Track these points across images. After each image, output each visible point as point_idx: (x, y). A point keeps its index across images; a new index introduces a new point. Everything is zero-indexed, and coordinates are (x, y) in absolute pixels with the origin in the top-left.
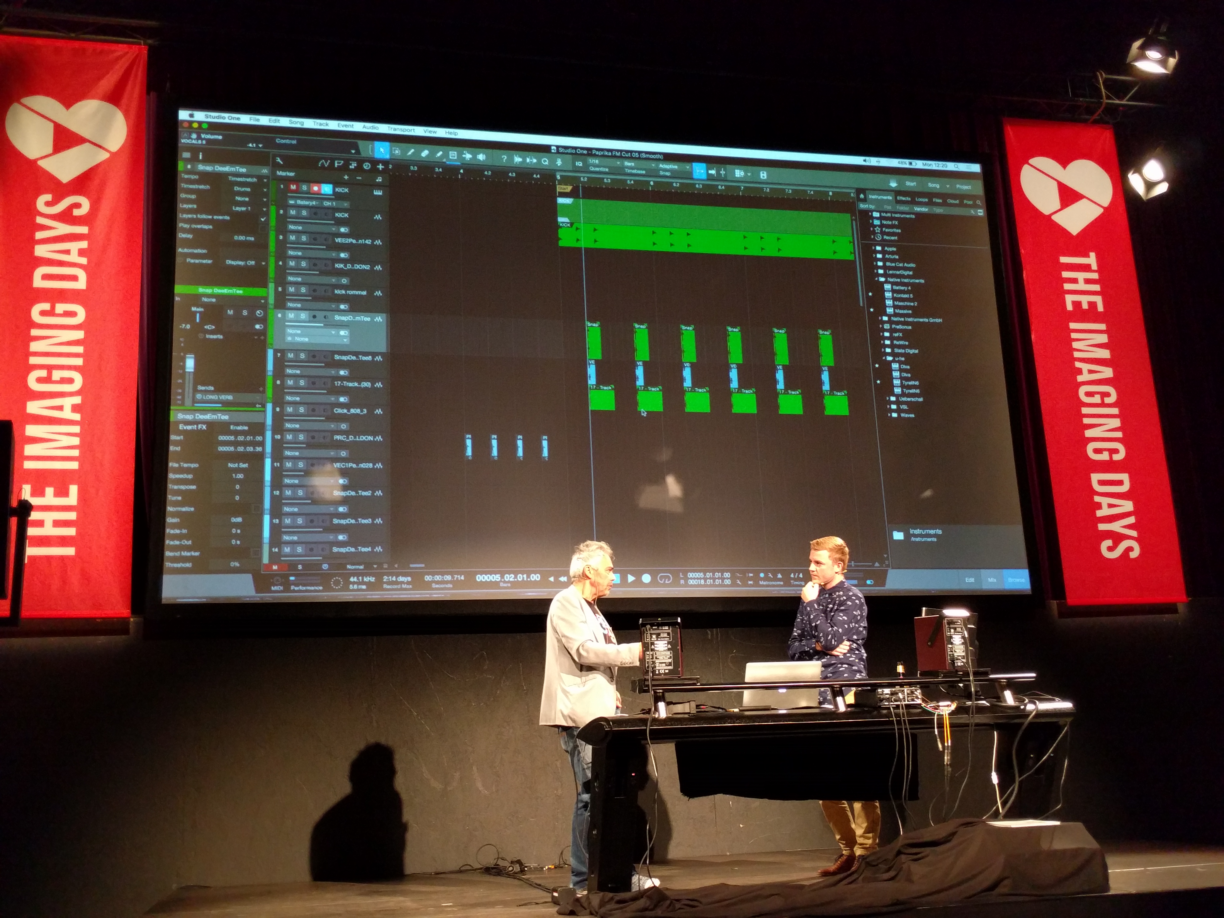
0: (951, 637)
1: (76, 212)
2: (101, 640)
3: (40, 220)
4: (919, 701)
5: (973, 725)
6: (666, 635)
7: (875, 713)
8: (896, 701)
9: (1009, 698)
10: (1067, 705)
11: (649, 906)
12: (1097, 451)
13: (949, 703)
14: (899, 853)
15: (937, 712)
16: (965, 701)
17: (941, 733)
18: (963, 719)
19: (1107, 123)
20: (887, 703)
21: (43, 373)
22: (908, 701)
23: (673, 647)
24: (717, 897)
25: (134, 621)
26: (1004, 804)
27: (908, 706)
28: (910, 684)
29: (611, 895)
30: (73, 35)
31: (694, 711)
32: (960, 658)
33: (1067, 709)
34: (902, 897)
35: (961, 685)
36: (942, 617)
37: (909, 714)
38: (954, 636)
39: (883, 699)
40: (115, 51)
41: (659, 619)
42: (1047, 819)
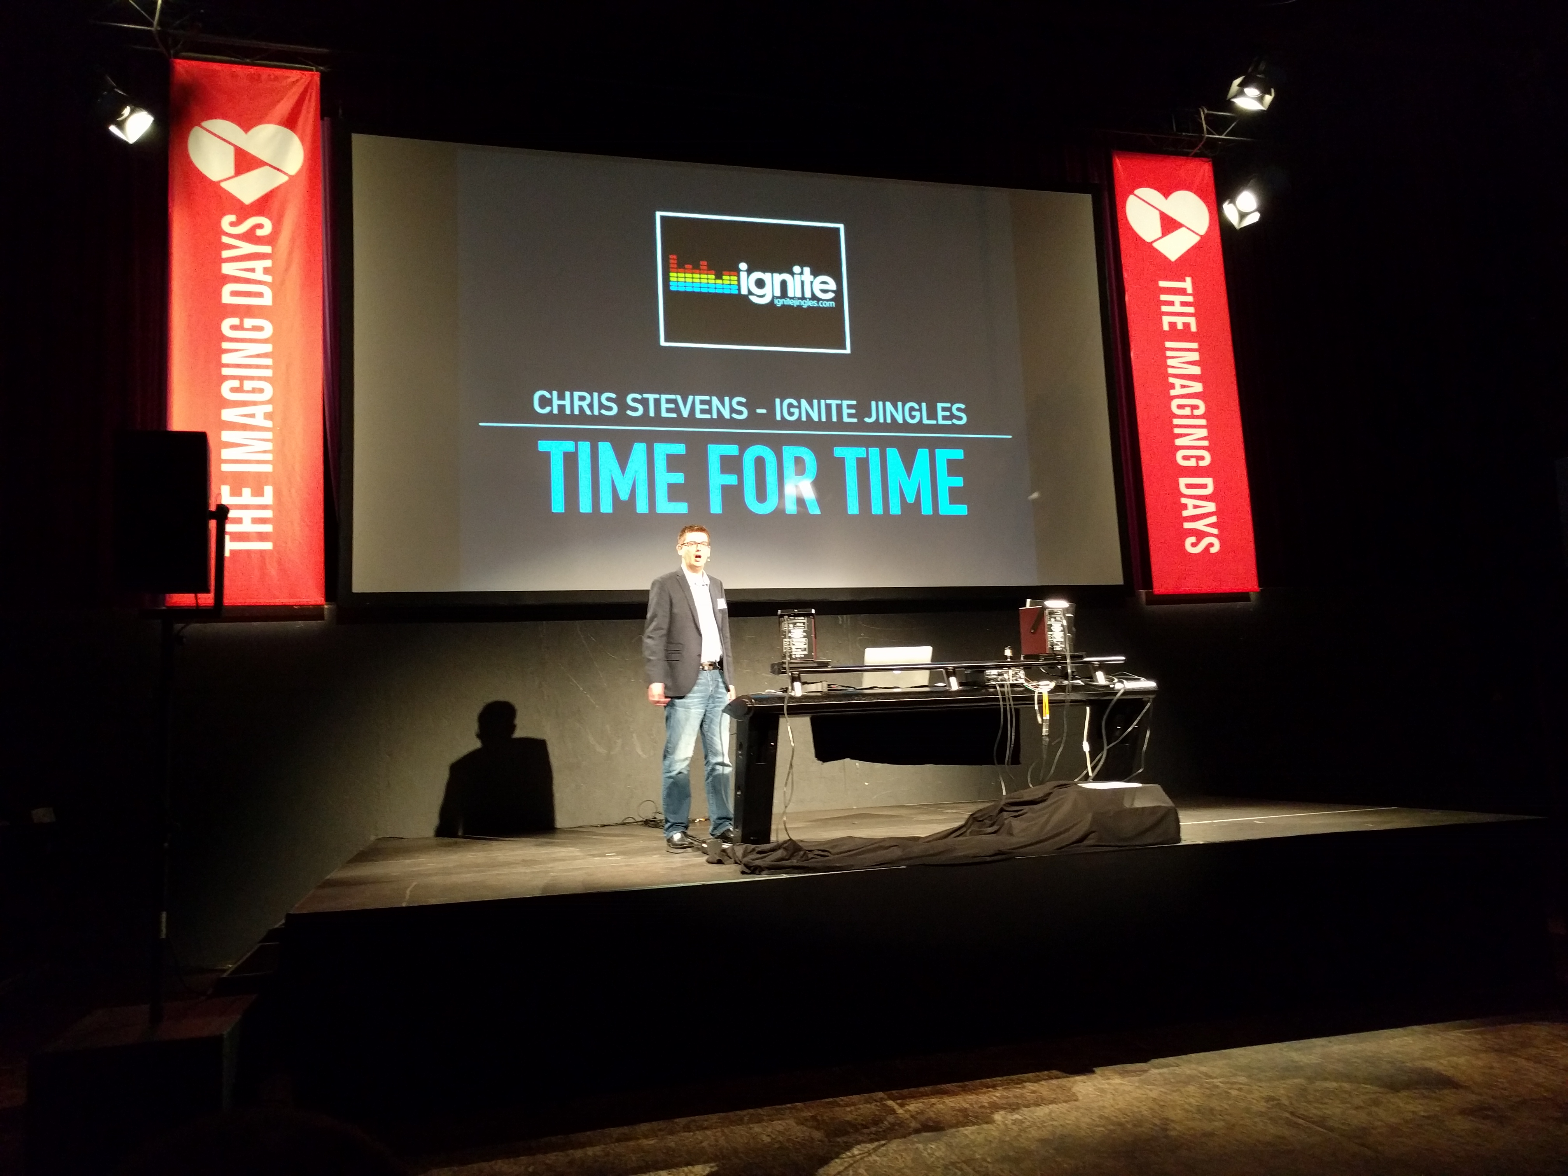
0: (1051, 626)
1: (259, 233)
2: (300, 624)
3: (225, 240)
4: (1022, 681)
5: (1069, 701)
6: (801, 625)
7: (984, 691)
8: (1002, 680)
9: (1100, 677)
10: (1151, 684)
11: (786, 856)
12: (1186, 458)
13: (1048, 682)
14: (1002, 810)
15: (1037, 690)
16: (1062, 680)
17: (1041, 709)
18: (1060, 696)
19: (1207, 156)
20: (994, 683)
21: (236, 384)
22: (1012, 681)
23: (808, 635)
24: (845, 848)
25: (328, 608)
26: (1093, 769)
27: (1012, 685)
28: (1015, 666)
29: (753, 846)
30: (247, 60)
31: (826, 690)
32: (1059, 643)
33: (1151, 687)
34: (1004, 848)
35: (1059, 667)
36: (1044, 608)
37: (1013, 692)
38: (1054, 624)
39: (991, 679)
40: (289, 77)
41: (796, 611)
42: (1130, 781)
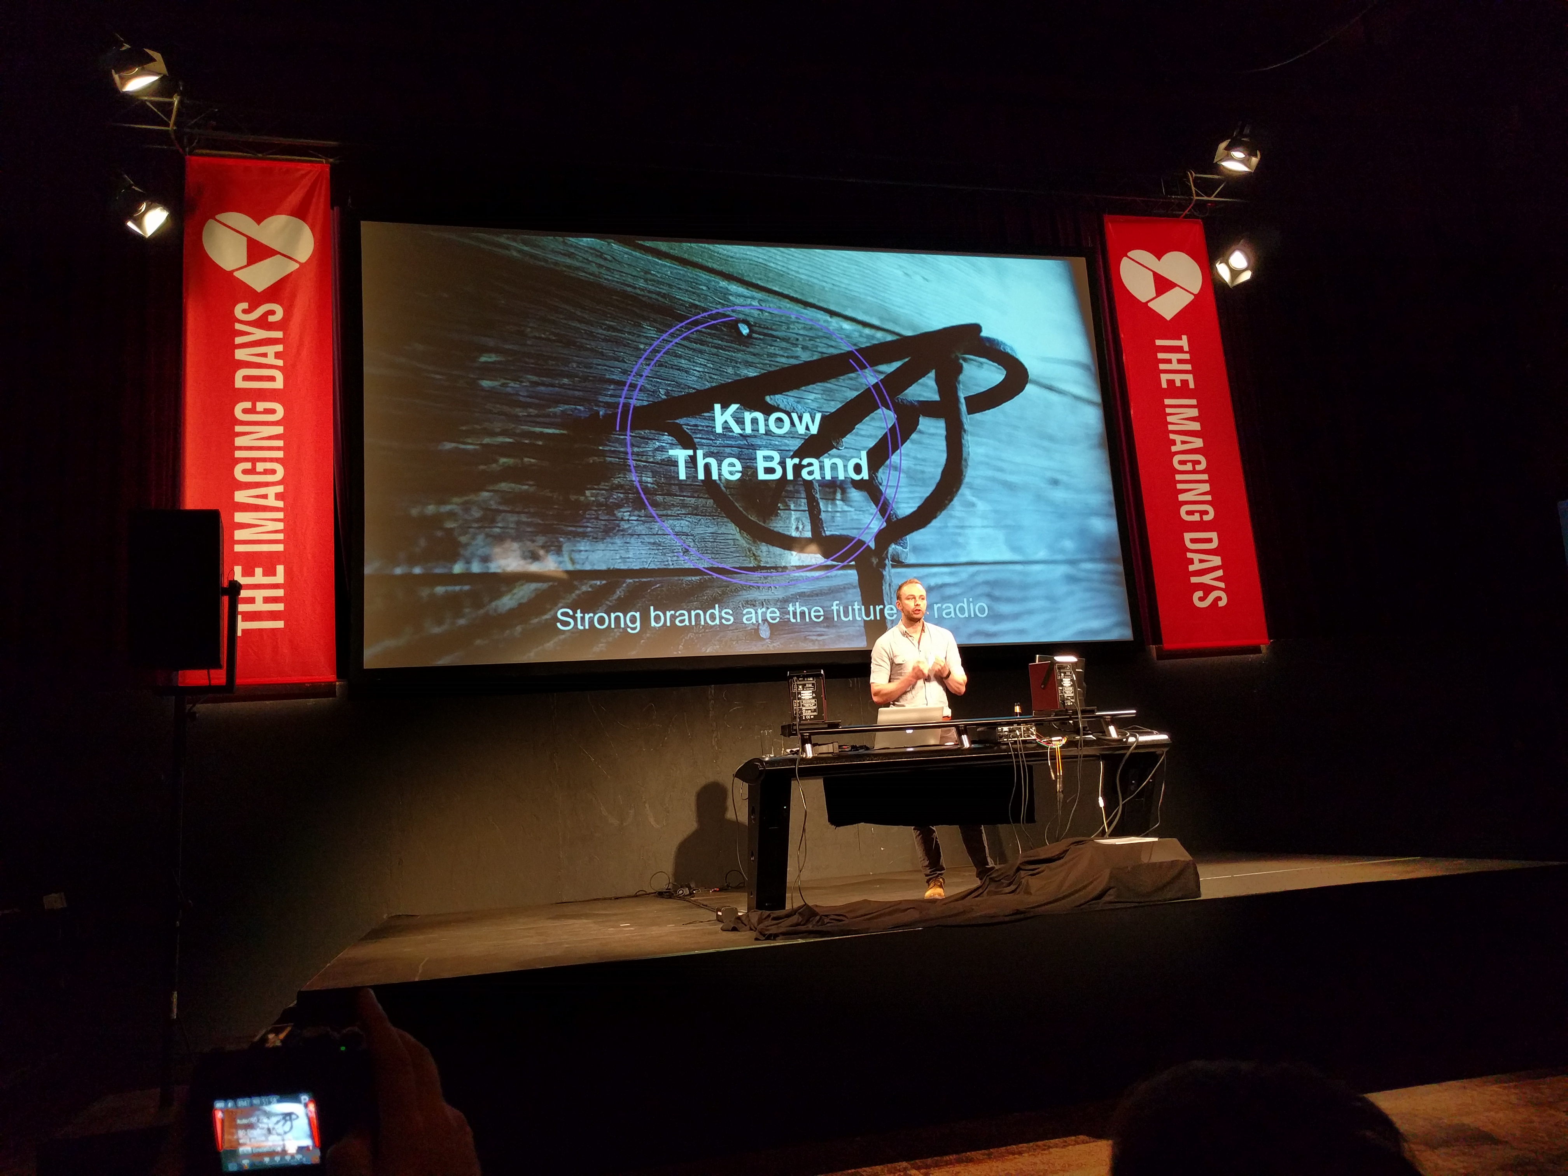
0: (1062, 680)
1: (271, 319)
2: (311, 702)
3: (238, 326)
4: (1034, 737)
5: (1082, 756)
6: (811, 685)
7: (996, 748)
8: (1014, 737)
9: (1113, 731)
10: (1164, 737)
11: (801, 921)
12: (1189, 513)
13: (1060, 738)
14: (1019, 869)
15: (1050, 746)
16: (1074, 735)
17: (1054, 765)
18: (1073, 751)
19: (1198, 218)
20: (1006, 740)
21: (248, 465)
22: (1024, 737)
23: (817, 696)
24: (861, 912)
25: (340, 685)
26: (1109, 825)
27: (1024, 742)
28: (1026, 722)
29: (768, 912)
30: (260, 155)
31: (837, 751)
32: (1069, 698)
33: (1164, 740)
34: (1021, 908)
35: (1071, 722)
36: (1054, 663)
37: (1025, 749)
38: (1064, 679)
39: (1003, 736)
40: (299, 170)
41: (805, 672)
42: (1146, 836)
